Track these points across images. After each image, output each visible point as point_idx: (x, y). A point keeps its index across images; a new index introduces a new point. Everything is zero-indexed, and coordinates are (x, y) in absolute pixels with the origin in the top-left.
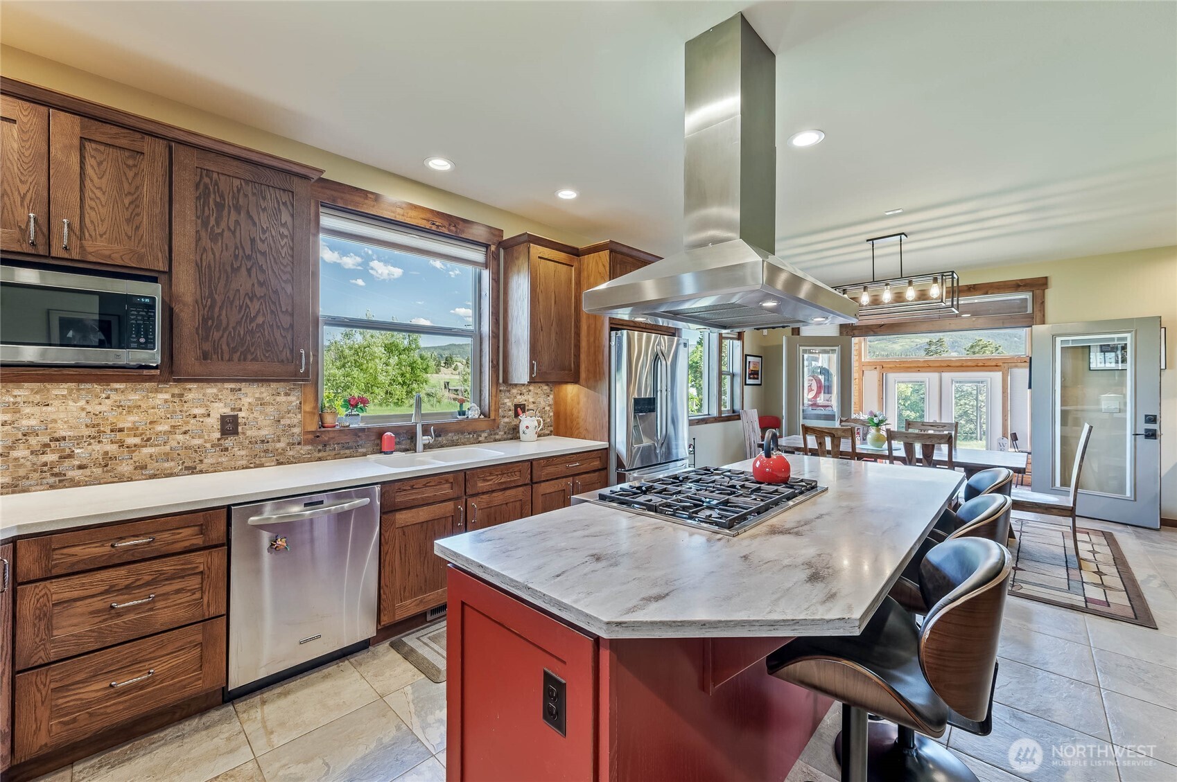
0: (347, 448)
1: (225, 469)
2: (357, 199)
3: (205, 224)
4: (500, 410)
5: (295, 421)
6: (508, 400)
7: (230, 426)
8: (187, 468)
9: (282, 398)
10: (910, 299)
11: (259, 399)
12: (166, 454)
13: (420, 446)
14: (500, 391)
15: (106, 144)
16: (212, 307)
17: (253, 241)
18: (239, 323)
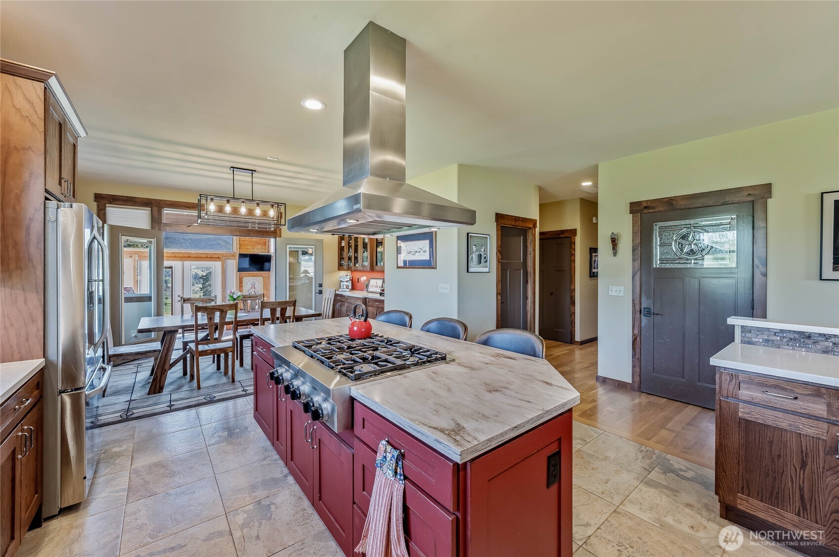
10: (258, 215)
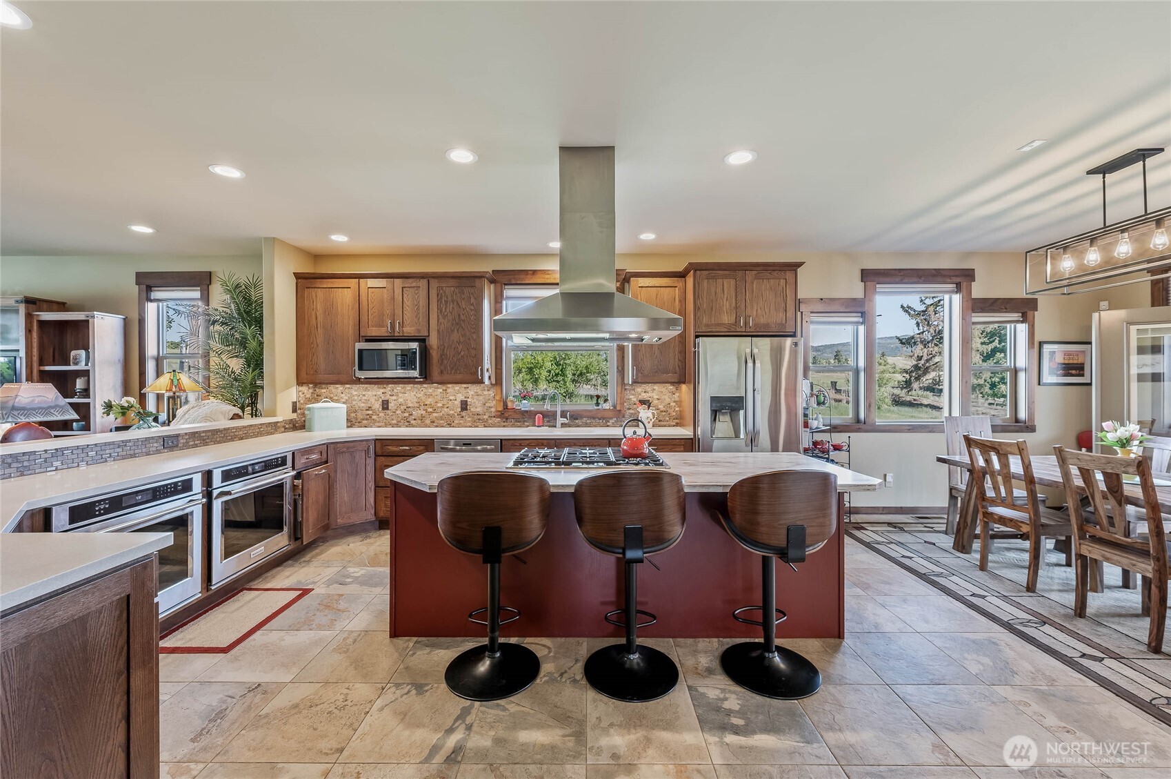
0: (519, 422)
1: (462, 427)
2: (522, 276)
3: (441, 312)
4: (625, 404)
5: (492, 405)
6: (633, 397)
7: (464, 406)
8: (448, 424)
9: (486, 393)
11: (476, 392)
12: (441, 417)
13: (559, 424)
14: (625, 389)
15: (409, 287)
16: (444, 349)
17: (459, 315)
18: (454, 356)
